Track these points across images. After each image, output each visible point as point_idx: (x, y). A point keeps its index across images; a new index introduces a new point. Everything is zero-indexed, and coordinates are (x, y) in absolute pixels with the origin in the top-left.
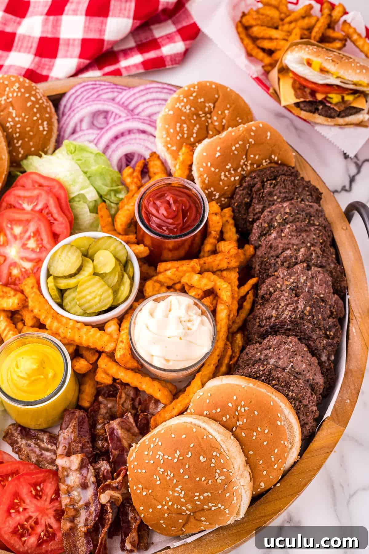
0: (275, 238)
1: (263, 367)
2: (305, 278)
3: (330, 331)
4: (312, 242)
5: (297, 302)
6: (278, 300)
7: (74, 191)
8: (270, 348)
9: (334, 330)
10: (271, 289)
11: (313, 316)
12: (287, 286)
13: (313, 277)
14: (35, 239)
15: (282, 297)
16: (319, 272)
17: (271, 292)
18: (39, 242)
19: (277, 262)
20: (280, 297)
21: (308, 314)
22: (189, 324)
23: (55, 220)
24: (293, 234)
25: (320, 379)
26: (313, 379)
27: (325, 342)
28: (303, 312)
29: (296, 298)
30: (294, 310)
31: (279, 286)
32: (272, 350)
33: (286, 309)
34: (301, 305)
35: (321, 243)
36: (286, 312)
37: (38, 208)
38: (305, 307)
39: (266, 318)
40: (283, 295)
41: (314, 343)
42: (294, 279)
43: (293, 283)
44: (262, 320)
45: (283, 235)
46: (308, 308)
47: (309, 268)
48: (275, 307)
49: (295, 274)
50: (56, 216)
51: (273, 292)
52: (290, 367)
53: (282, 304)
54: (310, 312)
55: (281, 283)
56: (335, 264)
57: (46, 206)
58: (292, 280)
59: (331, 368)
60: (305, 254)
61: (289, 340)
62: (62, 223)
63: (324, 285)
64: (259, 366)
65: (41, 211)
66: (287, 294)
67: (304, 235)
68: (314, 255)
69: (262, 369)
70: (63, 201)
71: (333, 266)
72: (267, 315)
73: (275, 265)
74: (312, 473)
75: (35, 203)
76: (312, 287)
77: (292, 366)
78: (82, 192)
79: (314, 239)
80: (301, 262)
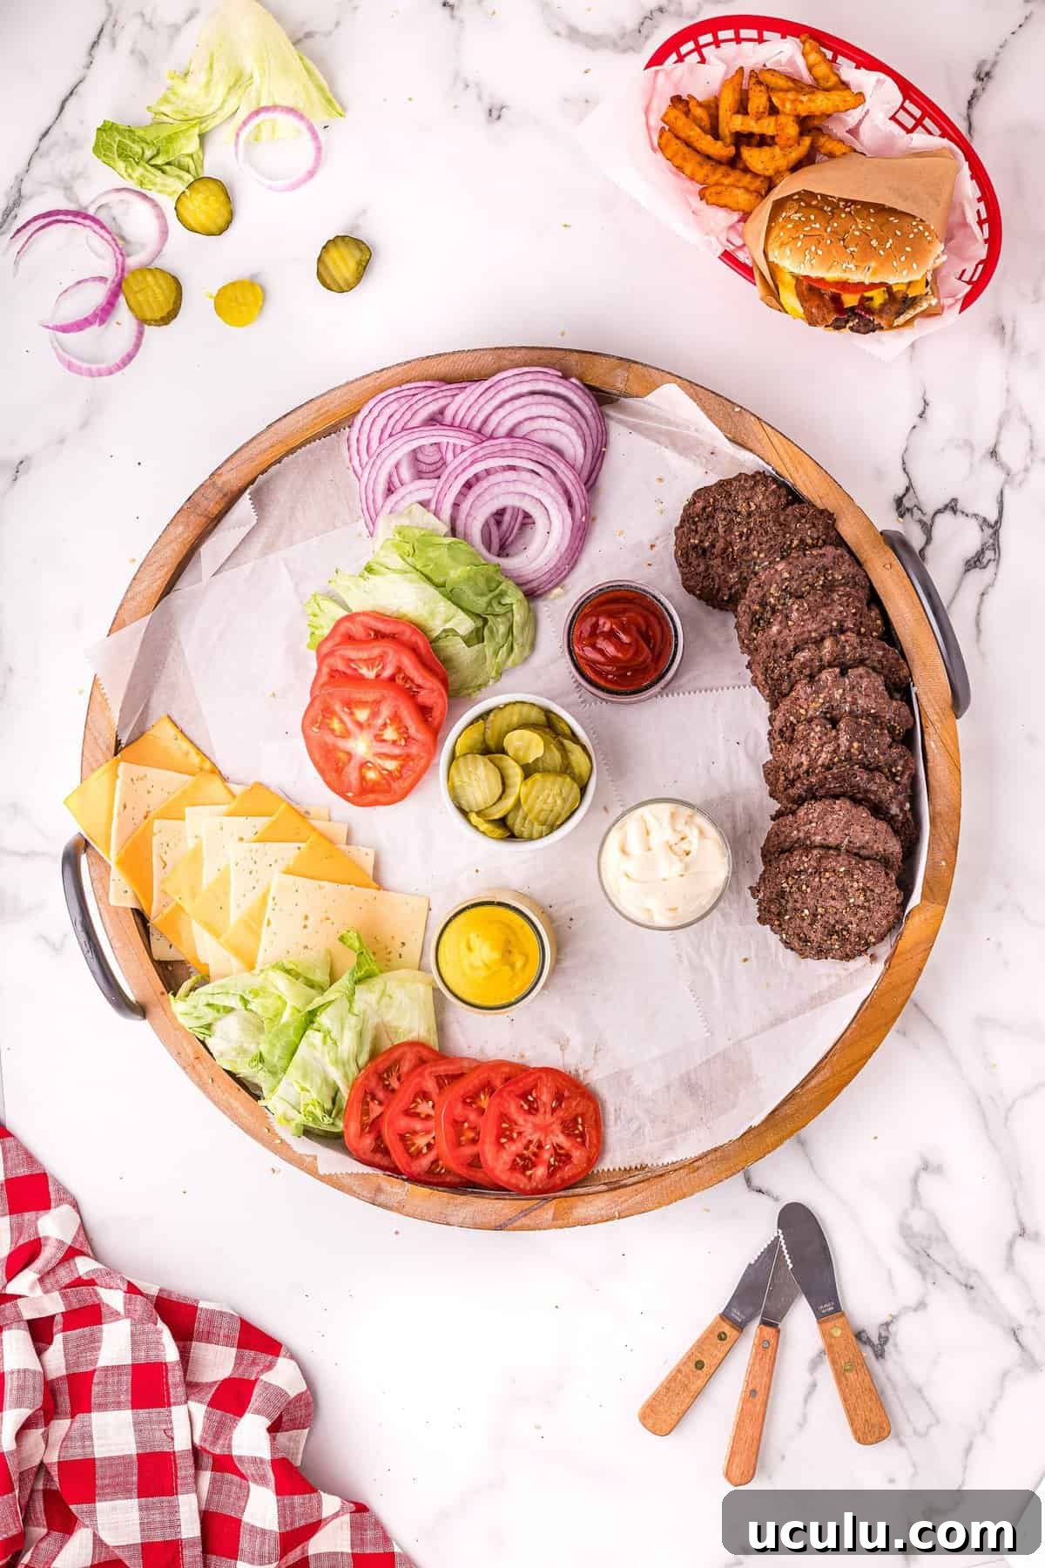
0: (780, 632)
1: (807, 857)
2: (841, 691)
3: (896, 766)
4: (839, 617)
5: (836, 738)
6: (806, 738)
7: (436, 627)
8: (811, 822)
9: (901, 762)
10: (792, 718)
11: (866, 754)
12: (816, 710)
13: (853, 688)
14: (394, 726)
15: (812, 734)
16: (861, 677)
17: (791, 723)
18: (402, 730)
19: (791, 669)
20: (809, 734)
21: (857, 753)
22: (684, 845)
23: (419, 686)
24: (805, 617)
25: (894, 846)
26: (885, 850)
27: (891, 790)
28: (849, 751)
29: (834, 733)
30: (835, 751)
31: (802, 711)
32: (814, 825)
33: (822, 751)
34: (844, 740)
35: (854, 614)
36: (824, 755)
37: (387, 673)
38: (851, 743)
39: (794, 769)
40: (813, 729)
41: (875, 795)
42: (825, 698)
43: (823, 703)
44: (789, 771)
45: (790, 623)
46: (856, 745)
47: (843, 673)
48: (805, 749)
49: (824, 688)
50: (419, 681)
51: (795, 722)
52: (846, 842)
53: (815, 745)
54: (861, 750)
55: (805, 706)
56: (884, 649)
57: (399, 669)
58: (821, 701)
59: (908, 819)
60: (833, 651)
61: (837, 807)
62: (432, 691)
63: (873, 696)
64: (801, 856)
65: (392, 679)
66: (818, 729)
67: (824, 612)
68: (847, 648)
69: (806, 860)
70: (423, 651)
71: (880, 653)
72: (794, 763)
73: (789, 676)
74: (909, 986)
75: (380, 668)
76: (854, 703)
77: (850, 842)
78: (448, 626)
79: (841, 612)
80: (830, 665)
